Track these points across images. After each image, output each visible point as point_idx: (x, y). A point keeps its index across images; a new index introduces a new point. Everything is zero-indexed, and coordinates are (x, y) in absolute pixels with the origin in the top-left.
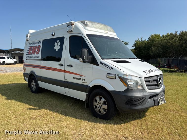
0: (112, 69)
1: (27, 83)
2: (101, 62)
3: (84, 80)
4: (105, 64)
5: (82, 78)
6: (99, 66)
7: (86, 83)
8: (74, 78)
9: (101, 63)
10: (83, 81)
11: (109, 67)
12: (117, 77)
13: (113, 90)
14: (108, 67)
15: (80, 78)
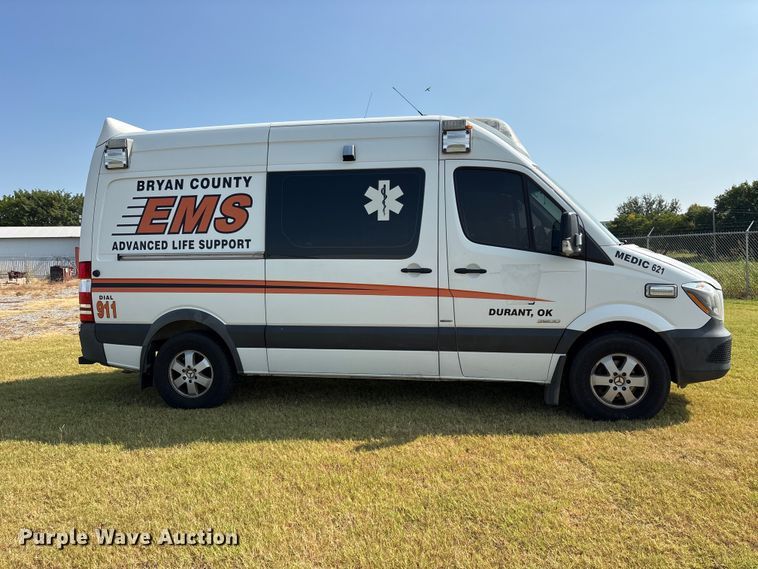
0: (661, 271)
1: (134, 371)
2: (618, 252)
3: (549, 313)
4: (634, 258)
5: (538, 306)
6: (612, 264)
7: (555, 322)
8: (492, 312)
9: (619, 254)
10: (544, 318)
11: (650, 266)
12: (681, 293)
13: (671, 327)
14: (646, 265)
15: (530, 307)
